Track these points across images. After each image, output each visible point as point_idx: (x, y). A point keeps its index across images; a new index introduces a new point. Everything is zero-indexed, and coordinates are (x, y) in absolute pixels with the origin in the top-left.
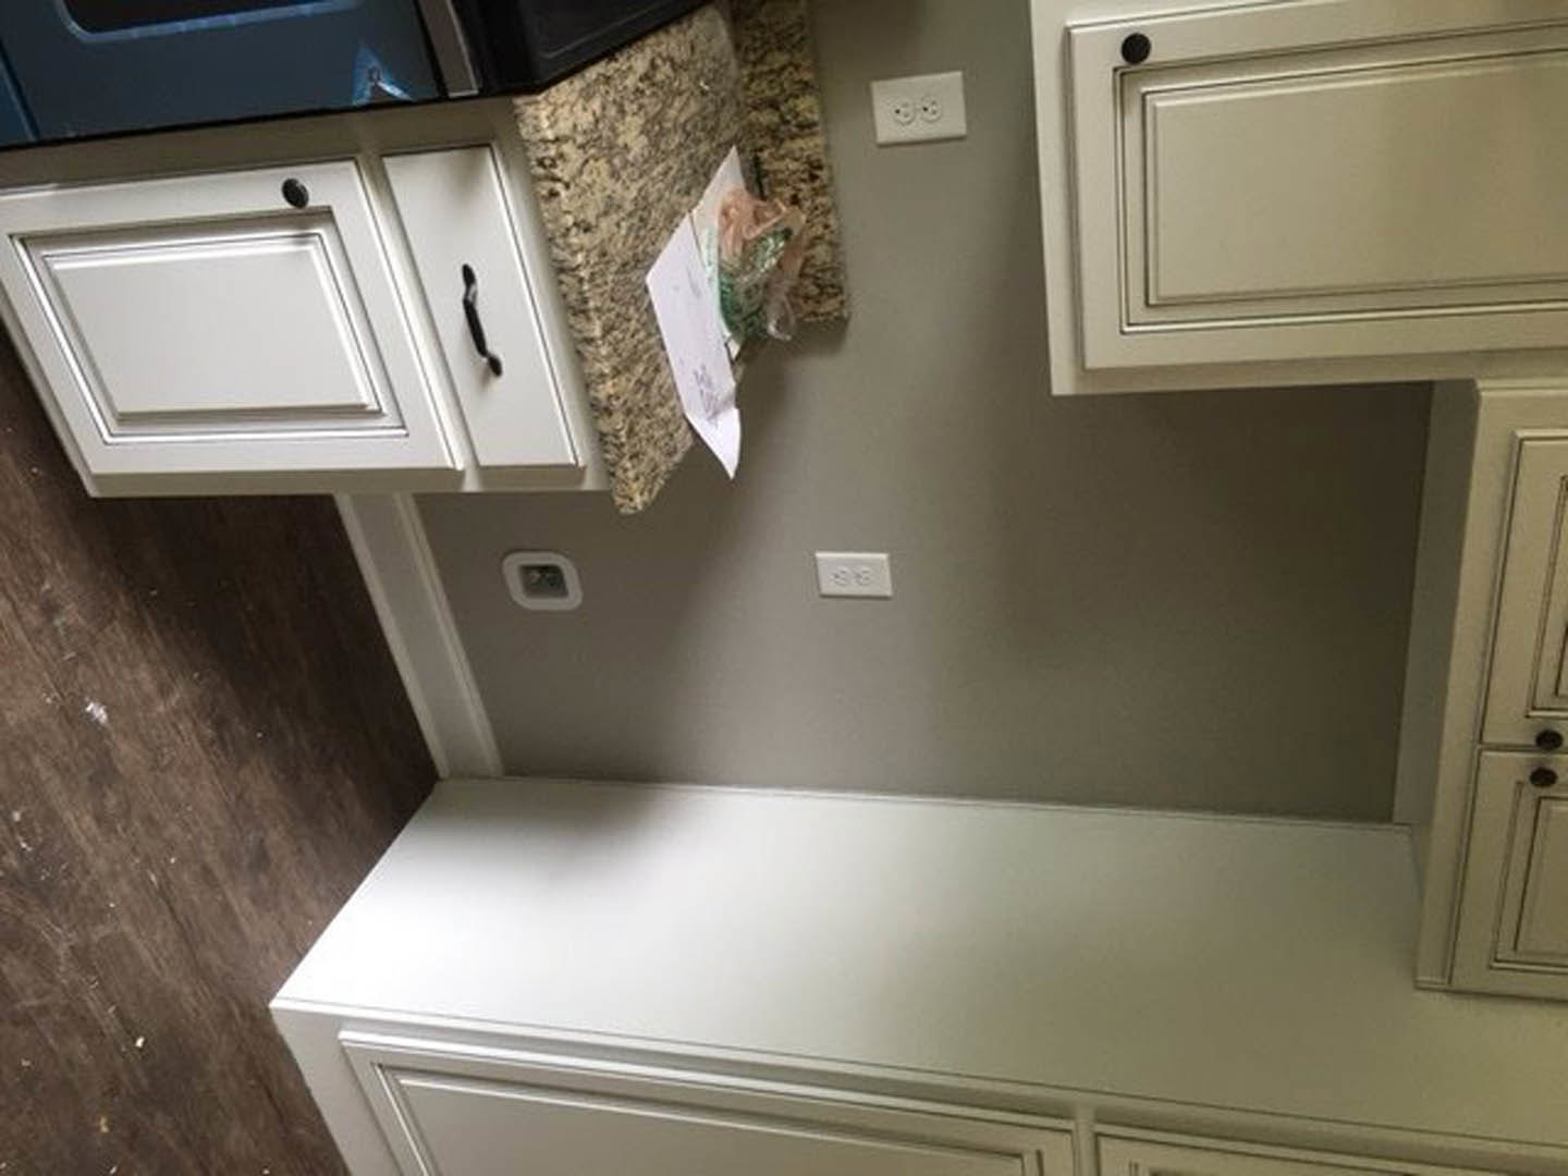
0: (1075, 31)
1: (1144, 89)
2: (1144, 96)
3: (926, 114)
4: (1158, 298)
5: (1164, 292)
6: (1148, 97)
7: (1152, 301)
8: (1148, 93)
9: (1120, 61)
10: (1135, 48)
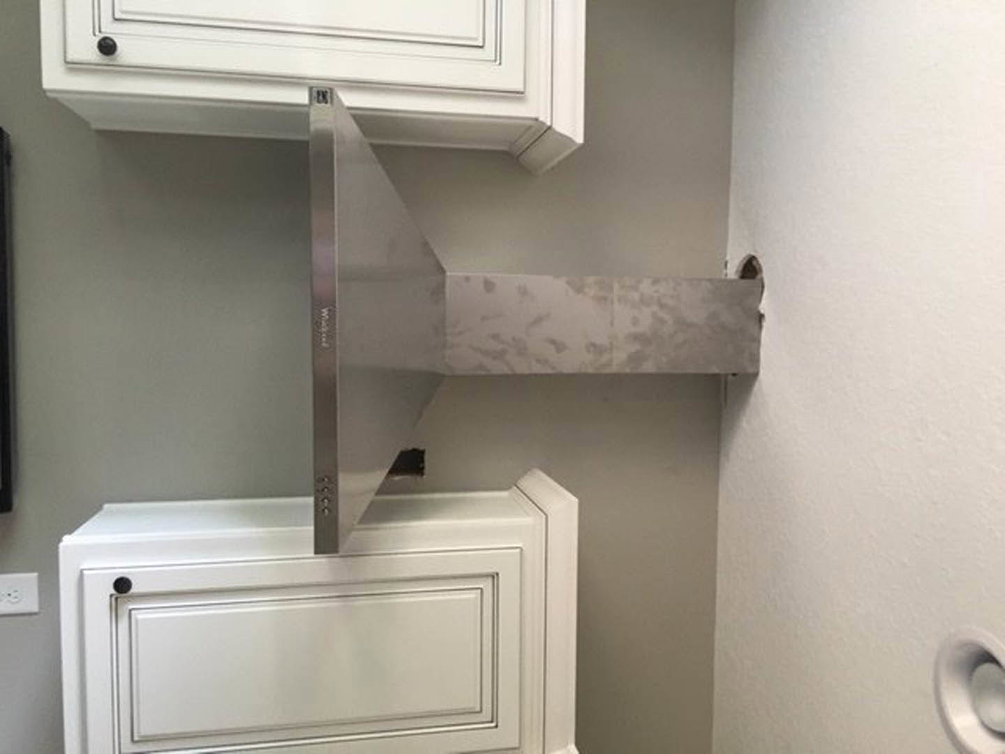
0: (85, 572)
1: (131, 607)
2: (130, 611)
3: (9, 598)
4: (139, 736)
5: (143, 733)
6: (133, 612)
7: (136, 738)
8: (134, 609)
9: (113, 591)
10: (122, 585)
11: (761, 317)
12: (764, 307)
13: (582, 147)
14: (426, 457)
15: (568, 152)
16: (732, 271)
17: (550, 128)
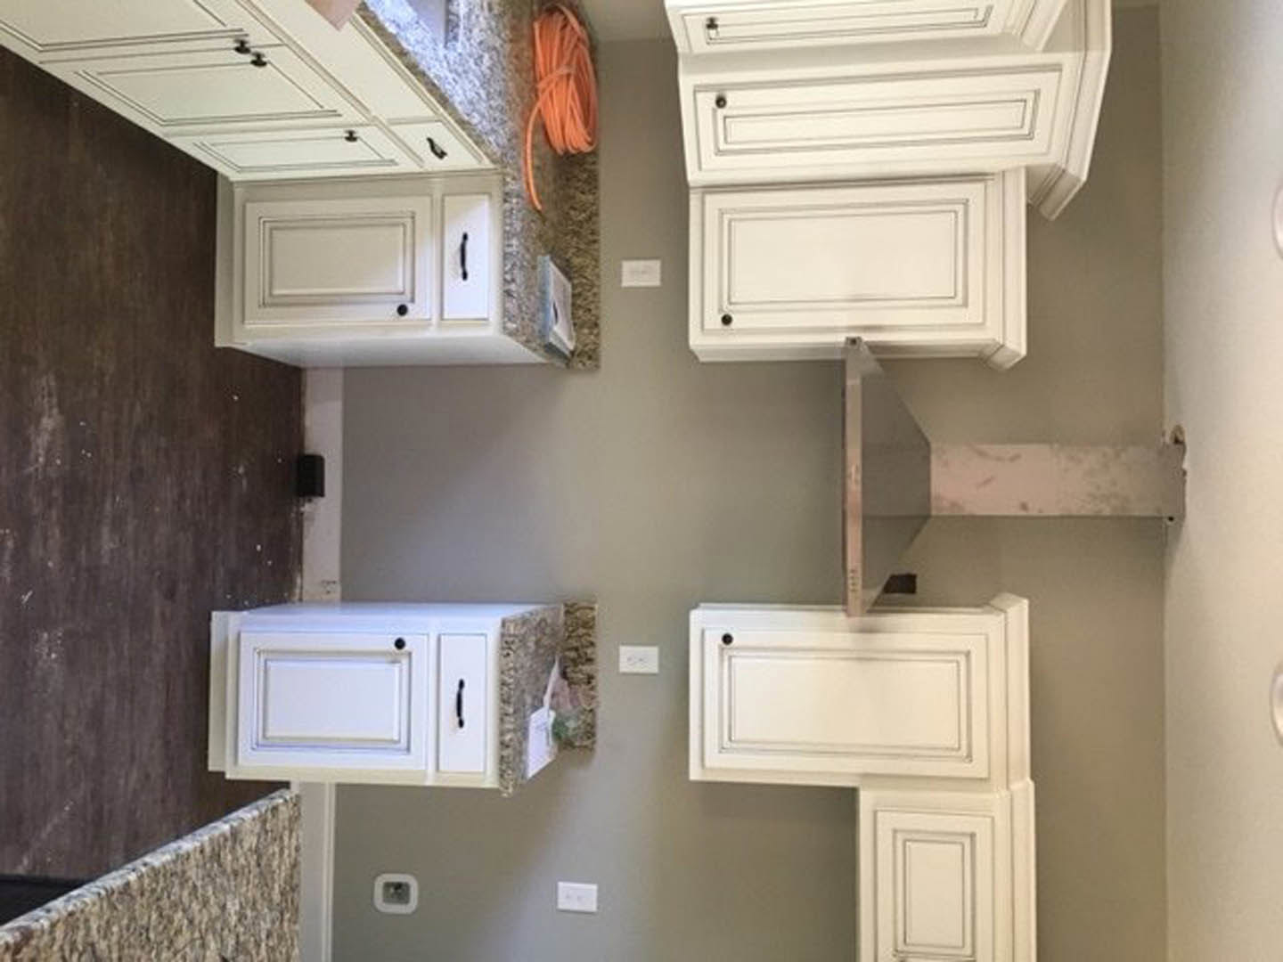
6: (733, 654)
9: (721, 642)
11: (1185, 473)
12: (1186, 465)
13: (1025, 358)
14: (918, 581)
15: (1017, 360)
16: (1168, 439)
17: (1002, 346)
